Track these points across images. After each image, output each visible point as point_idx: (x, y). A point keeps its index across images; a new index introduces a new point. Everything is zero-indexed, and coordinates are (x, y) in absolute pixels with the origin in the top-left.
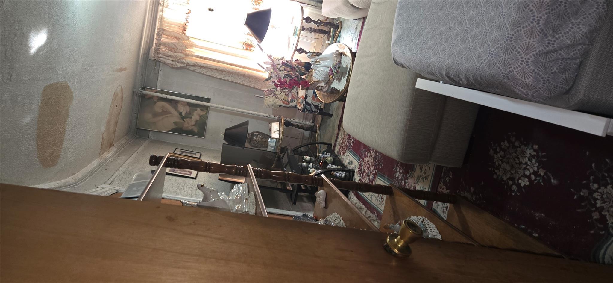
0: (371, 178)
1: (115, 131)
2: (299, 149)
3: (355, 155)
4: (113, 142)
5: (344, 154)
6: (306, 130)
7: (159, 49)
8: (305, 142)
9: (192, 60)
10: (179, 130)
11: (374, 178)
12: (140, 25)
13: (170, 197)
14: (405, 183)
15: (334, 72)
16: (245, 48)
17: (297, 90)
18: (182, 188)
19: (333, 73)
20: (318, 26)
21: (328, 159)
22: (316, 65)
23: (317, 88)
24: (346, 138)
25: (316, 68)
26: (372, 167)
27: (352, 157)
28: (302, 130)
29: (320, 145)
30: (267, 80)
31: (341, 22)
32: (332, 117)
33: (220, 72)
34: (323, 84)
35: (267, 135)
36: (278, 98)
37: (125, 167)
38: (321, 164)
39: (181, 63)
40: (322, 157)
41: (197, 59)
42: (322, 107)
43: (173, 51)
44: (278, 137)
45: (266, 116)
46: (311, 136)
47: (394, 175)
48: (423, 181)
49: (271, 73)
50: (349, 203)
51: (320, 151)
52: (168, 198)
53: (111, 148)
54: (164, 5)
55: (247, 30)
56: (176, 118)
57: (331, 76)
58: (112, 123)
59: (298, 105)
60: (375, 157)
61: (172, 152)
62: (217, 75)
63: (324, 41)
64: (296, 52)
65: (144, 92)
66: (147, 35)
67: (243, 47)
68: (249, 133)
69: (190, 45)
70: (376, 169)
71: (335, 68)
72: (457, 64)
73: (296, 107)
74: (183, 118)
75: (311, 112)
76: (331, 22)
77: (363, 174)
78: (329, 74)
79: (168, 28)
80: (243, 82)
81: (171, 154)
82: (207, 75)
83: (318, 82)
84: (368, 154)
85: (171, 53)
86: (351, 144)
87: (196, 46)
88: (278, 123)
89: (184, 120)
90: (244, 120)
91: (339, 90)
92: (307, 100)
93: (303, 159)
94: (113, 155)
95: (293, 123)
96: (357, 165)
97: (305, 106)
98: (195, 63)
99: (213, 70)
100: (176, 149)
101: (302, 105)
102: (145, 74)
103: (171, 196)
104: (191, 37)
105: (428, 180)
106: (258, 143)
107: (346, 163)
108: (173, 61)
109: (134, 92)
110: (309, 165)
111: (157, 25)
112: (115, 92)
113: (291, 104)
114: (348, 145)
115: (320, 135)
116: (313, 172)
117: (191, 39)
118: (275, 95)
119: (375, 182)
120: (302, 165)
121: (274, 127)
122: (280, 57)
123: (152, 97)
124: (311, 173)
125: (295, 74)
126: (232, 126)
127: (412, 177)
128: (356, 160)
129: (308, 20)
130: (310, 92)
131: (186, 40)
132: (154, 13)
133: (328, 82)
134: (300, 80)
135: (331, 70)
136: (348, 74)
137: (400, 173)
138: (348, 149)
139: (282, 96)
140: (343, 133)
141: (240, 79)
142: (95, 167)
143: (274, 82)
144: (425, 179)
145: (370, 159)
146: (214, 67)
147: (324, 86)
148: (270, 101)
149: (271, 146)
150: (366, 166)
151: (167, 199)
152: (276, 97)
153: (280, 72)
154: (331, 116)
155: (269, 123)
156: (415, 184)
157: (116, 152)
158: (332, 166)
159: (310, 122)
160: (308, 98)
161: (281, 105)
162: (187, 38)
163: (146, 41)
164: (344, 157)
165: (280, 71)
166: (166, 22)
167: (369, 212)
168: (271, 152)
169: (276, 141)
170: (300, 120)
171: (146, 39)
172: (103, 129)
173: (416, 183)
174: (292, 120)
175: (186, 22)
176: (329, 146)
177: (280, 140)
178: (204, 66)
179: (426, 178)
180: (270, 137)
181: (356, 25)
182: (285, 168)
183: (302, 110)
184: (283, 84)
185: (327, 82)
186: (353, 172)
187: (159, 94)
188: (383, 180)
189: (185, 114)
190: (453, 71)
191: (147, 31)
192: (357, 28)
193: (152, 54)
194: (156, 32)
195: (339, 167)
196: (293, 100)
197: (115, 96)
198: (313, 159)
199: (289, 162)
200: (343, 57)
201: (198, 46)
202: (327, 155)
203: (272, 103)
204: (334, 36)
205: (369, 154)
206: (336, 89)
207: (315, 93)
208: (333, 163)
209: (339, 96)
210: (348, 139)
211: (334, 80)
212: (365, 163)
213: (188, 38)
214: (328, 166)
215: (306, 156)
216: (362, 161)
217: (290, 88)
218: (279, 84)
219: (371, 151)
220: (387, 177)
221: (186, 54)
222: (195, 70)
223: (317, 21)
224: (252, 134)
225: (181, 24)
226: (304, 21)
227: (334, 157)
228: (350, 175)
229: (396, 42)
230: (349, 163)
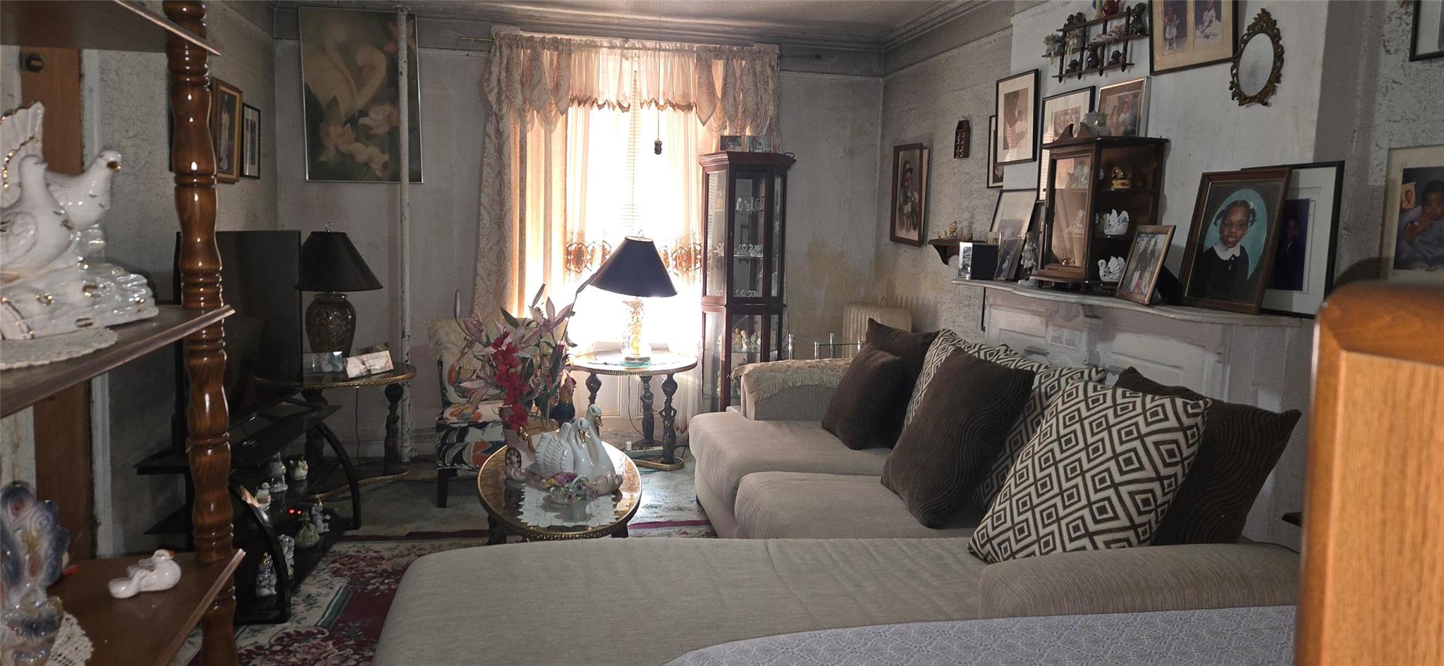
2: (325, 440)
3: (337, 609)
5: (334, 573)
6: (386, 445)
7: (522, 47)
8: (351, 451)
9: (511, 125)
10: (315, 114)
15: (568, 488)
16: (570, 249)
17: (495, 398)
18: (131, 133)
19: (563, 486)
20: (661, 413)
21: (310, 530)
22: (573, 434)
23: (512, 451)
24: (384, 567)
25: (566, 436)
27: (330, 600)
28: (385, 435)
29: (349, 494)
30: (505, 314)
31: (682, 466)
32: (439, 507)
33: (497, 198)
34: (526, 463)
35: (351, 345)
36: (463, 354)
38: (292, 511)
39: (499, 102)
40: (314, 512)
41: (518, 139)
42: (459, 473)
43: (524, 80)
44: (349, 376)
45: (403, 332)
46: (371, 463)
49: (526, 323)
51: (330, 501)
54: (627, 49)
55: (615, 245)
56: (347, 102)
57: (553, 481)
59: (453, 410)
61: (245, 100)
62: (488, 190)
63: (630, 438)
64: (590, 374)
65: (403, 18)
66: (548, 15)
67: (571, 245)
68: (345, 295)
69: (546, 117)
71: (579, 488)
73: (447, 404)
74: (352, 121)
75: (441, 448)
76: (678, 441)
77: (280, 650)
78: (558, 474)
79: (575, 64)
80: (484, 257)
81: (238, 99)
82: (482, 167)
83: (531, 450)
84: (349, 646)
85: (517, 75)
86: (369, 587)
87: (549, 134)
88: (392, 368)
89: (349, 125)
90: (380, 275)
91: (522, 513)
92: (471, 429)
93: (297, 459)
95: (400, 405)
96: (307, 624)
97: (456, 428)
98: (505, 135)
99: (497, 180)
100: (259, 111)
101: (455, 420)
102: (451, 19)
104: (567, 117)
106: (321, 323)
107: (309, 587)
108: (499, 81)
110: (280, 482)
111: (576, 38)
113: (451, 390)
114: (364, 577)
115: (380, 488)
116: (259, 501)
117: (561, 119)
118: (470, 345)
120: (275, 461)
121: (377, 358)
122: (572, 337)
123: (392, 37)
124: (253, 495)
125: (539, 385)
126: (357, 248)
128: (323, 617)
129: (670, 386)
130: (496, 434)
131: (558, 108)
132: (602, 29)
133: (534, 476)
134: (525, 401)
135: (571, 477)
136: (570, 524)
138: (354, 580)
139: (470, 361)
140: (397, 552)
141: (491, 249)
143: (506, 335)
146: (506, 181)
147: (522, 467)
148: (447, 335)
149: (318, 362)
150: (308, 653)
151: (80, 92)
152: (463, 349)
153: (535, 345)
154: (442, 504)
155: (386, 345)
158: (289, 548)
159: (411, 450)
160: (479, 431)
161: (444, 364)
162: (562, 109)
163: (532, 16)
164: (326, 576)
165: (538, 345)
166: (588, 59)
168: (302, 366)
169: (337, 373)
170: (412, 424)
171: (538, 15)
174: (407, 402)
175: (600, 102)
176: (352, 523)
177: (341, 383)
178: (503, 157)
180: (346, 355)
181: (685, 506)
182: (258, 415)
183: (440, 422)
184: (504, 359)
185: (535, 474)
186: (283, 619)
187: (405, 56)
189: (364, 125)
191: (556, 16)
192: (680, 509)
193: (505, 30)
194: (559, 37)
195: (290, 572)
196: (464, 393)
198: (302, 489)
199: (279, 421)
200: (609, 499)
201: (550, 137)
202: (323, 525)
203: (444, 339)
204: (646, 457)
205: (349, 651)
206: (521, 503)
207: (497, 445)
208: (298, 551)
209: (504, 518)
210: (384, 571)
211: (544, 490)
212: (318, 648)
213: (564, 112)
214: (288, 539)
215: (306, 468)
216: (324, 634)
217: (499, 378)
218: (504, 348)
219: (359, 654)
221: (524, 111)
222: (489, 137)
223: (672, 408)
224: (345, 306)
225: (592, 91)
226: (665, 377)
227: (318, 547)
228: (267, 612)
230: (309, 596)
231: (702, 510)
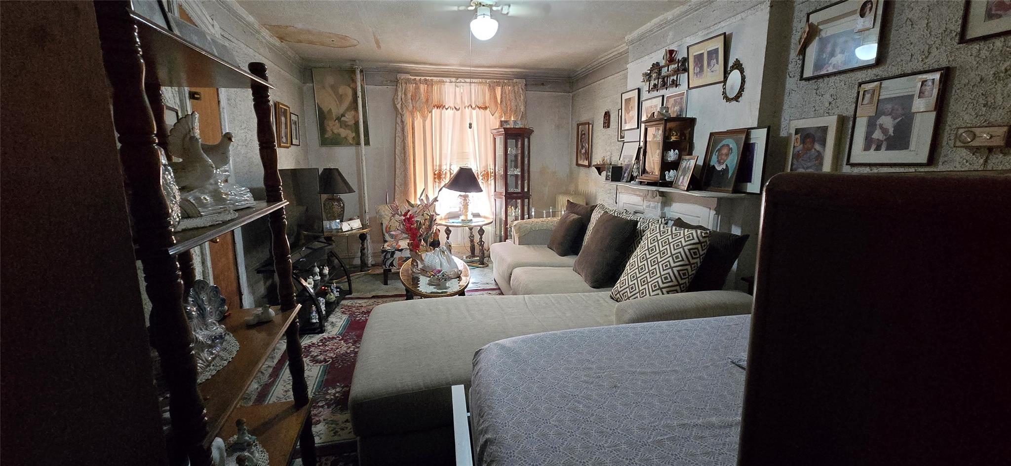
0: (319, 357)
1: (300, 42)
2: (335, 258)
3: (344, 327)
4: (286, 41)
5: (342, 313)
6: (361, 260)
7: (411, 84)
8: (345, 262)
9: (408, 120)
10: (322, 117)
11: (321, 362)
12: (431, 60)
13: (224, 113)
14: (322, 407)
15: (438, 275)
16: (435, 173)
17: (405, 238)
18: (243, 127)
19: (436, 275)
20: (478, 243)
21: (331, 295)
22: (440, 253)
23: (414, 260)
24: (363, 310)
25: (437, 254)
26: (334, 354)
27: (341, 324)
28: (360, 255)
29: (346, 280)
30: (408, 202)
31: (487, 265)
32: (384, 285)
33: (403, 151)
34: (420, 266)
35: (343, 217)
36: (390, 220)
37: (255, 56)
38: (323, 288)
39: (402, 108)
40: (332, 288)
41: (411, 125)
42: (393, 271)
43: (412, 98)
44: (344, 231)
45: (365, 211)
46: (355, 267)
47: (330, 388)
48: (332, 430)
49: (417, 206)
50: (276, 340)
51: (338, 283)
52: (221, 110)
53: (277, 39)
54: (458, 82)
55: (455, 170)
56: (336, 111)
57: (432, 273)
58: (311, 37)
59: (388, 244)
60: (349, 353)
61: (291, 111)
62: (398, 148)
63: (465, 254)
64: (446, 227)
65: (358, 72)
66: (421, 68)
67: (436, 171)
68: (340, 195)
69: (423, 114)
70: (333, 361)
71: (443, 276)
72: (510, 455)
73: (385, 241)
74: (338, 119)
75: (384, 260)
76: (486, 255)
77: (322, 345)
78: (434, 270)
79: (435, 90)
80: (398, 177)
81: (288, 111)
82: (395, 137)
83: (422, 260)
84: (350, 343)
85: (409, 96)
86: (357, 318)
87: (424, 121)
88: (361, 226)
89: (337, 121)
90: (354, 186)
91: (419, 287)
92: (396, 252)
93: (323, 266)
94: (269, 42)
95: (366, 243)
96: (332, 334)
97: (390, 252)
98: (405, 123)
99: (403, 143)
100: (298, 116)
101: (389, 248)
102: (378, 71)
103: (226, 113)
104: (432, 114)
105: (334, 437)
106: (330, 208)
107: (332, 318)
108: (401, 99)
109: (355, 61)
110: (317, 275)
111: (435, 79)
112: (349, 37)
113: (387, 235)
114: (355, 314)
115: (359, 277)
116: (309, 284)
117: (430, 115)
118: (393, 215)
119: (314, 365)
120: (315, 266)
121: (354, 222)
122: (437, 211)
123: (354, 81)
124: (306, 281)
125: (424, 232)
126: (343, 175)
127: (333, 413)
128: (339, 331)
129: (481, 232)
130: (407, 254)
131: (428, 110)
132: (446, 74)
134: (418, 239)
135: (440, 271)
136: (440, 291)
137: (334, 395)
138: (351, 315)
139: (394, 223)
140: (368, 304)
141: (401, 174)
142: (244, 19)
143: (409, 211)
144: (334, 433)
145: (344, 348)
146: (407, 144)
147: (418, 267)
149: (330, 224)
150: (333, 346)
151: (219, 109)
152: (391, 217)
154: (386, 283)
155: (358, 217)
156: (324, 420)
157: (274, 46)
158: (323, 303)
159: (371, 261)
160: (400, 252)
161: (383, 225)
162: (430, 110)
163: (414, 69)
164: (339, 314)
165: (423, 215)
166: (440, 87)
167: (271, 370)
168: (323, 226)
169: (338, 229)
170: (371, 250)
171: (417, 69)
172: (300, 26)
173: (326, 421)
174: (369, 240)
175: (446, 107)
176: (349, 292)
177: (340, 234)
178: (404, 133)
179: (336, 433)
180: (342, 221)
181: (490, 283)
182: (306, 248)
183: (383, 250)
184: (408, 221)
185: (424, 270)
186: (322, 332)
187: (360, 89)
188: (319, 375)
189: (344, 121)
190: (497, 451)
191: (425, 69)
192: (488, 284)
193: (403, 76)
194: (427, 78)
195: (324, 313)
196: (392, 236)
197: (345, 38)
198: (327, 278)
199: (315, 250)
200: (456, 280)
201: (425, 123)
202: (336, 293)
203: (383, 213)
204: (472, 262)
206: (419, 282)
207: (408, 258)
208: (328, 304)
209: (412, 289)
211: (428, 277)
212: (337, 343)
213: (431, 112)
214: (322, 299)
215: (328, 269)
216: (339, 338)
217: (407, 229)
218: (408, 216)
219: (355, 345)
220: (326, 379)
221: (413, 112)
222: (398, 124)
223: (483, 241)
224: (340, 200)
225: (442, 102)
226: (479, 228)
227: (336, 302)
228: (315, 329)
229: (503, 347)
230: (332, 322)
231: (497, 284)
